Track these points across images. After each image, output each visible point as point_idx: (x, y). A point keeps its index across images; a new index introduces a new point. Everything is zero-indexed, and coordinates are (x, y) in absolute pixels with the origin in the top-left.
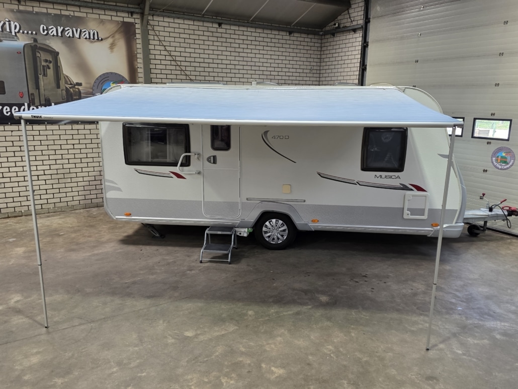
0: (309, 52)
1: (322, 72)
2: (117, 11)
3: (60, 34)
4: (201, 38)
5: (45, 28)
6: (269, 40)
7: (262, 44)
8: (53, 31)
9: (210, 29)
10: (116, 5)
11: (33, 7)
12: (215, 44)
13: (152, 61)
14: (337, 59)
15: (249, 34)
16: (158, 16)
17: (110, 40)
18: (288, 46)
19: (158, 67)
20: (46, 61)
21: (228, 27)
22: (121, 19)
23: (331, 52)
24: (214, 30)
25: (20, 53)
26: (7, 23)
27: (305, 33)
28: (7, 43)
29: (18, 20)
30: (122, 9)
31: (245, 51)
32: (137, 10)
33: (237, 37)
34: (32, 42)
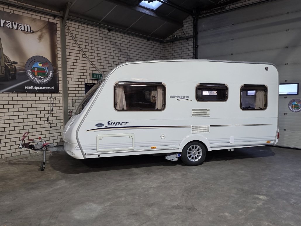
2: (44, 14)
3: (2, 25)
4: (98, 37)
6: (137, 43)
7: (133, 45)
9: (104, 33)
10: (44, 10)
12: (107, 42)
13: (68, 50)
15: (126, 38)
16: (72, 20)
17: (39, 33)
19: (71, 54)
21: (114, 33)
22: (47, 20)
23: (171, 52)
27: (156, 41)
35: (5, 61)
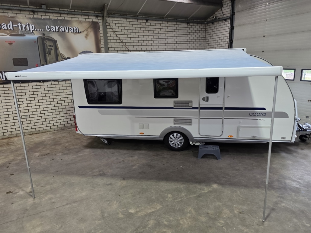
0: (198, 34)
1: (206, 45)
2: (88, 16)
3: (57, 30)
4: (137, 29)
5: (49, 27)
6: (175, 28)
7: (171, 30)
8: (53, 29)
9: (142, 24)
10: (88, 13)
11: (42, 15)
12: (145, 32)
13: (109, 44)
14: (215, 37)
15: (164, 25)
16: (112, 17)
17: (85, 33)
18: (186, 31)
19: (113, 46)
20: (50, 46)
21: (152, 22)
22: (91, 20)
23: (211, 33)
24: (144, 24)
25: (36, 42)
26: (28, 25)
27: (196, 23)
28: (28, 37)
29: (34, 23)
30: (91, 14)
31: (162, 35)
32: (100, 15)
33: (157, 27)
34: (42, 35)
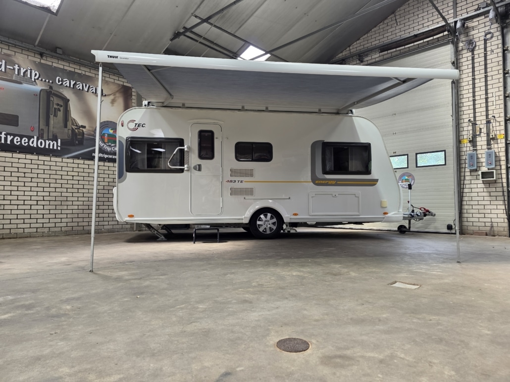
3: (72, 86)
5: (60, 80)
8: (66, 83)
11: (52, 62)
17: (112, 97)
20: (58, 105)
22: (121, 83)
25: (37, 95)
26: (29, 71)
28: (26, 86)
29: (39, 70)
34: (48, 88)
35: (73, 125)
